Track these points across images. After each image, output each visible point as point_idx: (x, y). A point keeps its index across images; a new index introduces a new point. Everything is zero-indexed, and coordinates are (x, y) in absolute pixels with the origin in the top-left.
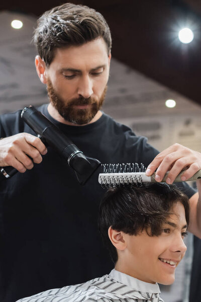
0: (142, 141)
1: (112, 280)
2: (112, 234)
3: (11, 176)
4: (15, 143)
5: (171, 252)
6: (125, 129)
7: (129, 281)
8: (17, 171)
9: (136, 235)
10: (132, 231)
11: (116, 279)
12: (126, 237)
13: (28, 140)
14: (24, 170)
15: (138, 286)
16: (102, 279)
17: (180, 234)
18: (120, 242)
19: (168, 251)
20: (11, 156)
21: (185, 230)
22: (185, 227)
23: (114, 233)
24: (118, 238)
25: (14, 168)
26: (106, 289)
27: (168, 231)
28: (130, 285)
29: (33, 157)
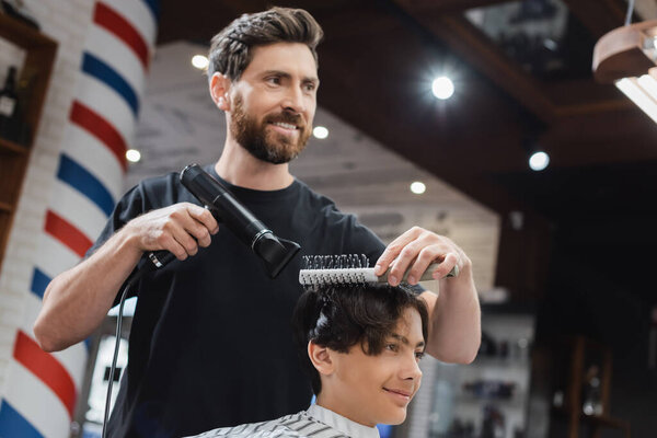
0: (350, 218)
1: (310, 419)
2: (314, 351)
3: (164, 264)
4: (173, 216)
5: (400, 379)
6: (326, 202)
7: (335, 421)
8: (174, 257)
9: (347, 352)
10: (342, 347)
11: (316, 417)
12: (333, 355)
13: (192, 212)
14: (184, 257)
15: (349, 428)
16: (295, 417)
17: (413, 356)
18: (325, 363)
19: (395, 378)
20: (167, 234)
21: (421, 349)
22: (420, 344)
23: (317, 349)
24: (322, 357)
25: (169, 252)
26: (301, 431)
27: (394, 348)
28: (336, 425)
29: (198, 237)
